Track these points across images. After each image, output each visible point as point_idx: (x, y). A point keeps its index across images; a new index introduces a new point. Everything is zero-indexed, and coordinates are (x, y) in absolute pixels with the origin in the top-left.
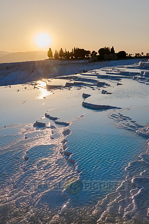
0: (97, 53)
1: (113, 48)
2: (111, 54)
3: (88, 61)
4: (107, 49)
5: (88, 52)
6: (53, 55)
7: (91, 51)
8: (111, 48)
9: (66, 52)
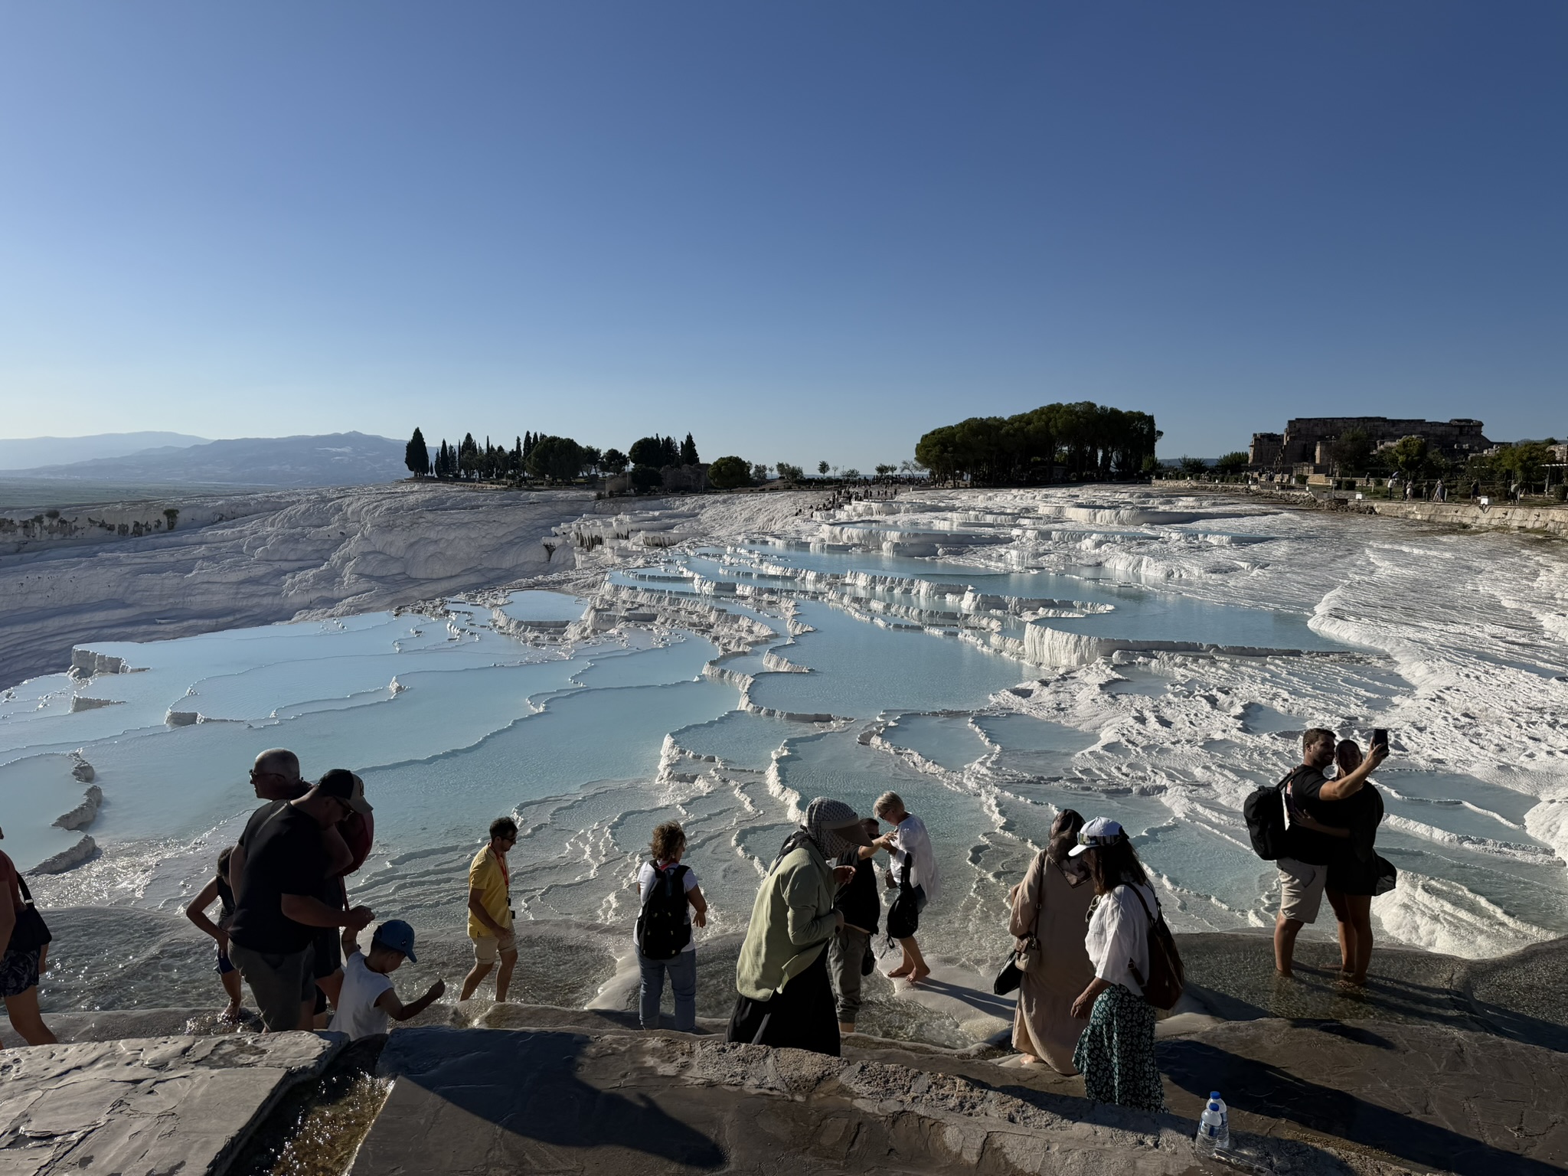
0: (626, 461)
2: (686, 468)
3: (593, 494)
4: (666, 444)
5: (591, 455)
6: (432, 460)
7: (604, 451)
8: (679, 440)
9: (490, 449)
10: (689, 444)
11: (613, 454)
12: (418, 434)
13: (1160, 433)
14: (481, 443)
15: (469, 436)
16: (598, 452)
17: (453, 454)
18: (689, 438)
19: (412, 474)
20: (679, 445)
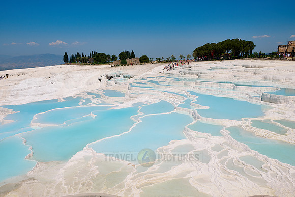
0: (117, 57)
1: (133, 52)
3: (110, 66)
4: (127, 53)
5: (109, 56)
6: (69, 59)
7: (111, 56)
8: (131, 52)
9: (83, 56)
12: (66, 53)
13: (255, 46)
14: (81, 55)
15: (78, 53)
17: (74, 57)
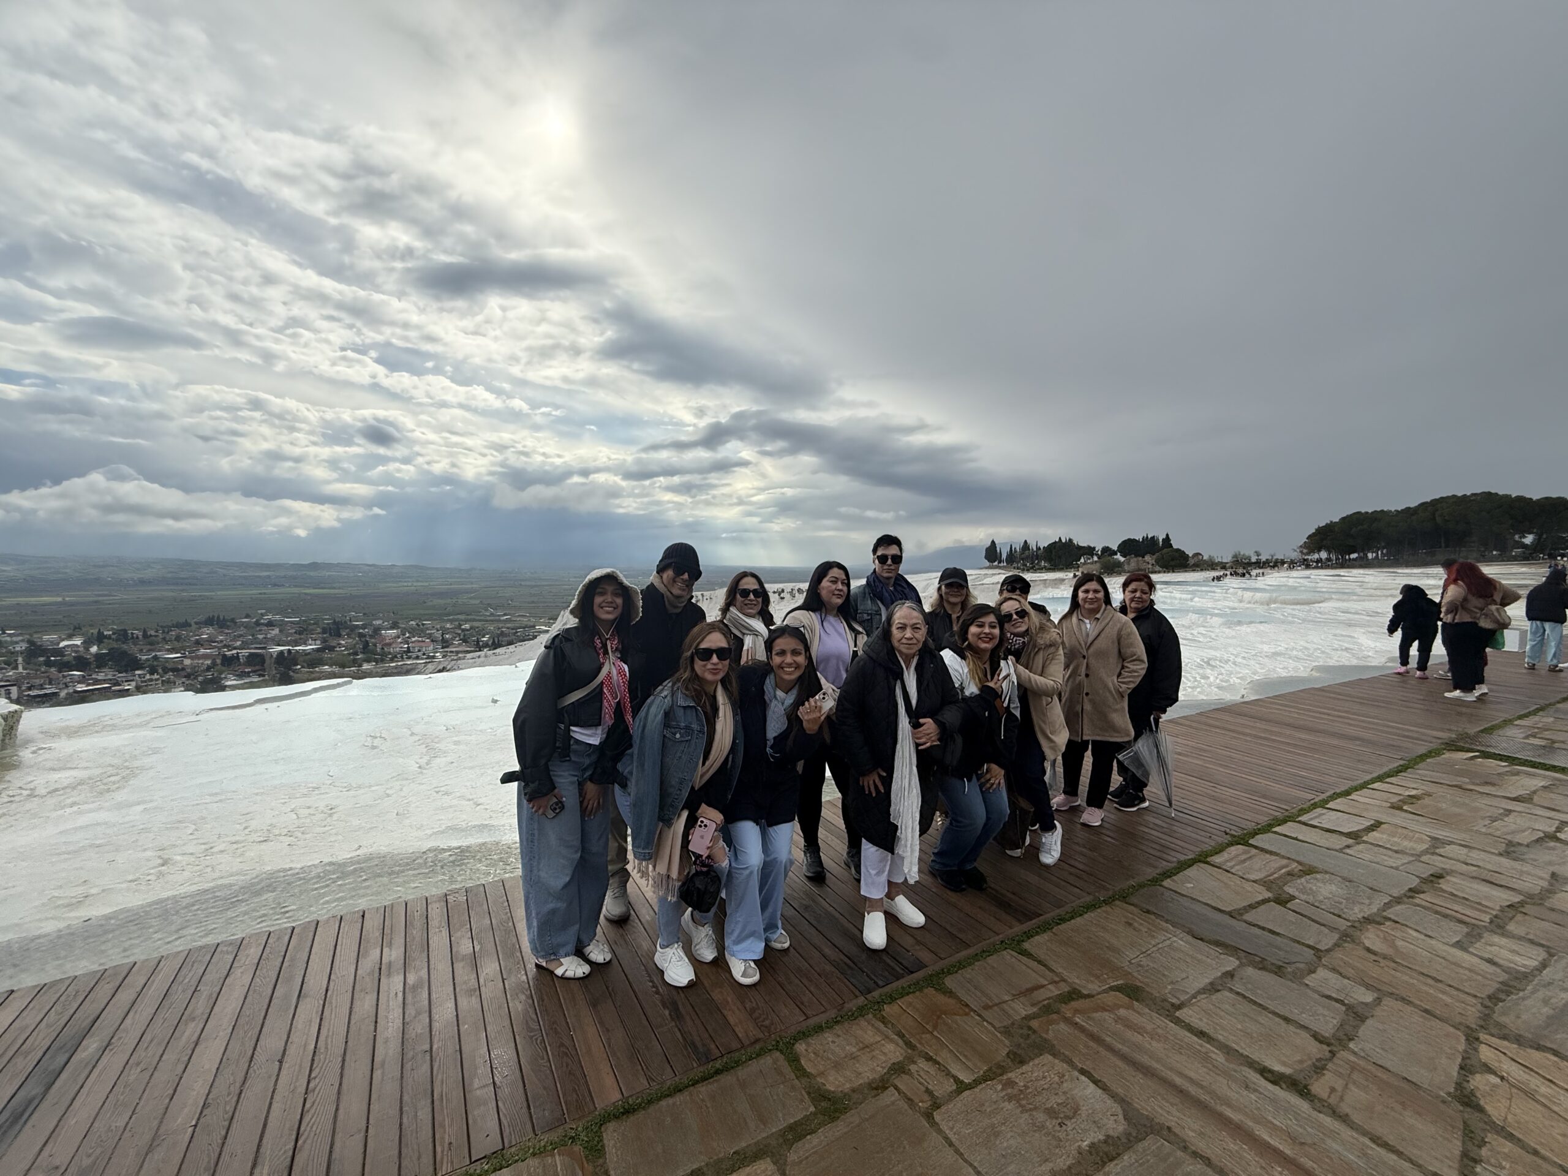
0: (1114, 553)
5: (1090, 551)
6: (1004, 556)
7: (1099, 548)
8: (1164, 536)
9: (1037, 547)
10: (1167, 539)
11: (1106, 550)
12: (993, 542)
14: (1033, 546)
15: (1026, 541)
16: (1094, 548)
17: (1016, 551)
18: (1167, 535)
19: (987, 564)
20: (1161, 540)
